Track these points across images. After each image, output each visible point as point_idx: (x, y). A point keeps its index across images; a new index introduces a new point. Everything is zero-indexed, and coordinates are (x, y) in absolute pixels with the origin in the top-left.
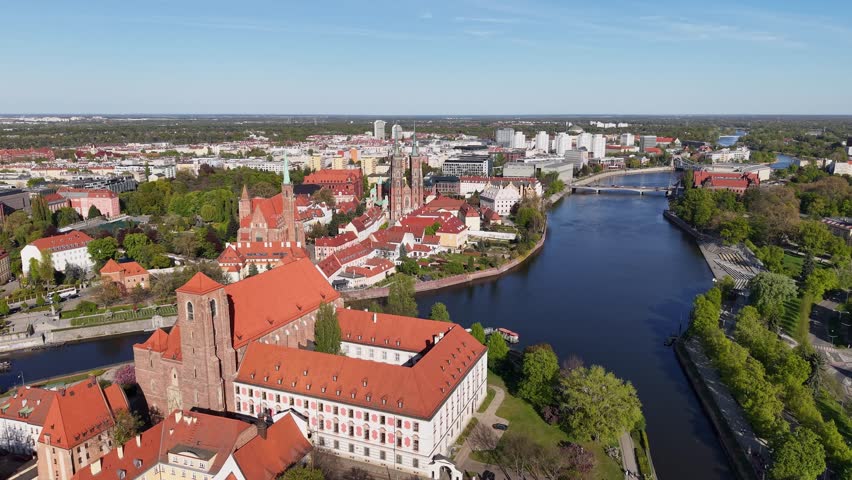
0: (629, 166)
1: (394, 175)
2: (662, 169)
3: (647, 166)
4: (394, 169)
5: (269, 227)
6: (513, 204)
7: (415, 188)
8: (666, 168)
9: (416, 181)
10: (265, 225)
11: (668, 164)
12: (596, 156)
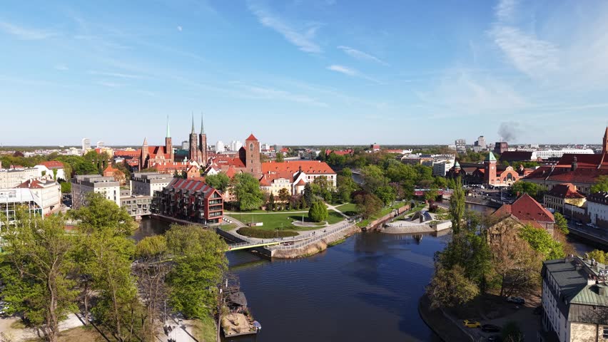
4: (192, 141)
9: (204, 148)
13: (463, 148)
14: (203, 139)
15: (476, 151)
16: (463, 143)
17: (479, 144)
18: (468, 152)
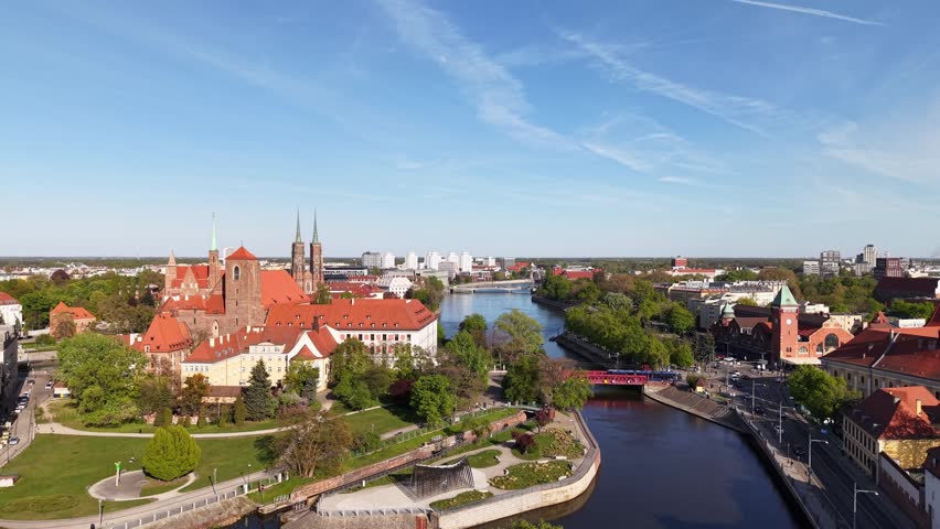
0: (495, 279)
1: (296, 261)
2: (523, 281)
3: (511, 279)
4: (296, 256)
5: (200, 287)
6: (406, 290)
7: (316, 273)
8: (527, 280)
9: (317, 267)
10: (196, 285)
11: (528, 277)
12: (464, 270)
13: (835, 266)
14: (315, 251)
15: (859, 273)
16: (834, 257)
17: (866, 259)
18: (841, 272)
